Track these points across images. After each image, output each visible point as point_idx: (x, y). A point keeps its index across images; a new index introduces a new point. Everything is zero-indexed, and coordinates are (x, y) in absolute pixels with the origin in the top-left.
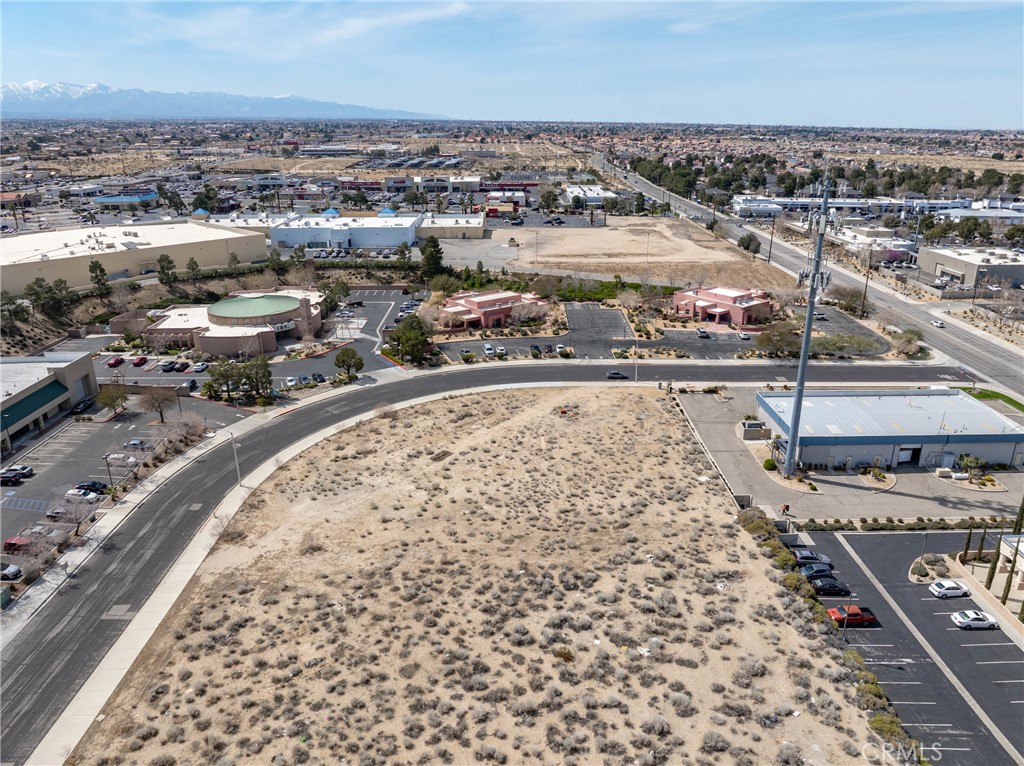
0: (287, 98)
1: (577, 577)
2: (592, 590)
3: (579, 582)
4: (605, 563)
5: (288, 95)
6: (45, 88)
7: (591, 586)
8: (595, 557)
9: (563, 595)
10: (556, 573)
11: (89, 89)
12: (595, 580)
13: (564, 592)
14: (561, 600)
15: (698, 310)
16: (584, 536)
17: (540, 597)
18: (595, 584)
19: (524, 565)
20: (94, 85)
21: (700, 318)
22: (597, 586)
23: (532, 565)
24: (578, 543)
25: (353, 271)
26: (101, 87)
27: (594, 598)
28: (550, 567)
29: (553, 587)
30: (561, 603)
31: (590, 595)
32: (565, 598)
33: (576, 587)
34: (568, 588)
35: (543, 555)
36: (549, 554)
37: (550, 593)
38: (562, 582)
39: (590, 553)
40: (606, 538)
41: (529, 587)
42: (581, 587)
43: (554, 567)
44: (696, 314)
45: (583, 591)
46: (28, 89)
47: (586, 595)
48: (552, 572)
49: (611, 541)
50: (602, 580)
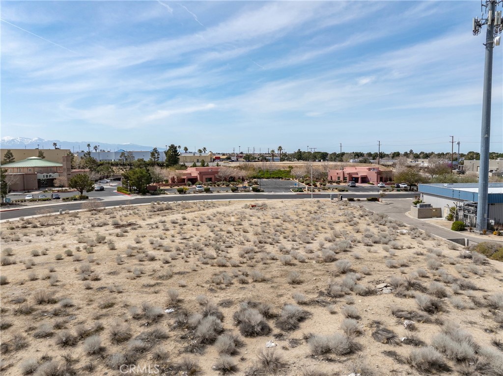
0: (129, 145)
1: (268, 315)
2: (297, 335)
3: (271, 324)
4: (314, 296)
5: (129, 143)
6: (13, 140)
7: (294, 327)
8: (299, 290)
9: (238, 344)
10: (228, 313)
11: (33, 140)
12: (301, 319)
13: (242, 339)
14: (234, 353)
15: (346, 176)
16: (275, 269)
17: (191, 350)
18: (302, 324)
19: (175, 303)
20: (36, 139)
21: (348, 180)
22: (306, 328)
23: (190, 301)
24: (268, 276)
25: (121, 167)
26: (40, 139)
27: (305, 349)
28: (221, 304)
29: (221, 332)
30: (235, 361)
31: (295, 343)
32: (243, 351)
33: (265, 331)
34: (251, 332)
35: (211, 290)
36: (221, 289)
37: (212, 341)
38: (239, 322)
39: (287, 286)
40: (308, 270)
41: (172, 334)
42: (277, 331)
43: (227, 304)
44: (345, 178)
45: (279, 336)
46: (4, 140)
47: (286, 343)
48: (225, 311)
49: (317, 273)
50: (315, 318)
